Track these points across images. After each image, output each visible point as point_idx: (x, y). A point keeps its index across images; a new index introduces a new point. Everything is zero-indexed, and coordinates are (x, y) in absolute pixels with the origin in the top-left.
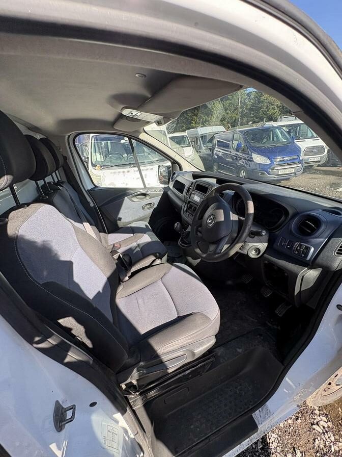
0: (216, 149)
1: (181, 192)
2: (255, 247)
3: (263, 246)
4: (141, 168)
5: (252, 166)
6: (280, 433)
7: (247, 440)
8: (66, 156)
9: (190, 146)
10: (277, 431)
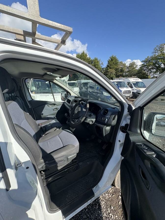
0: (89, 89)
1: (69, 103)
2: (91, 120)
3: (94, 120)
4: (54, 94)
5: (103, 97)
6: (106, 201)
7: (90, 200)
8: (21, 86)
9: (78, 87)
10: (105, 200)
